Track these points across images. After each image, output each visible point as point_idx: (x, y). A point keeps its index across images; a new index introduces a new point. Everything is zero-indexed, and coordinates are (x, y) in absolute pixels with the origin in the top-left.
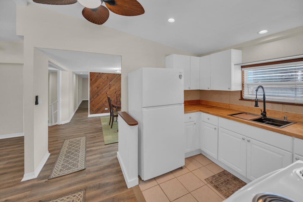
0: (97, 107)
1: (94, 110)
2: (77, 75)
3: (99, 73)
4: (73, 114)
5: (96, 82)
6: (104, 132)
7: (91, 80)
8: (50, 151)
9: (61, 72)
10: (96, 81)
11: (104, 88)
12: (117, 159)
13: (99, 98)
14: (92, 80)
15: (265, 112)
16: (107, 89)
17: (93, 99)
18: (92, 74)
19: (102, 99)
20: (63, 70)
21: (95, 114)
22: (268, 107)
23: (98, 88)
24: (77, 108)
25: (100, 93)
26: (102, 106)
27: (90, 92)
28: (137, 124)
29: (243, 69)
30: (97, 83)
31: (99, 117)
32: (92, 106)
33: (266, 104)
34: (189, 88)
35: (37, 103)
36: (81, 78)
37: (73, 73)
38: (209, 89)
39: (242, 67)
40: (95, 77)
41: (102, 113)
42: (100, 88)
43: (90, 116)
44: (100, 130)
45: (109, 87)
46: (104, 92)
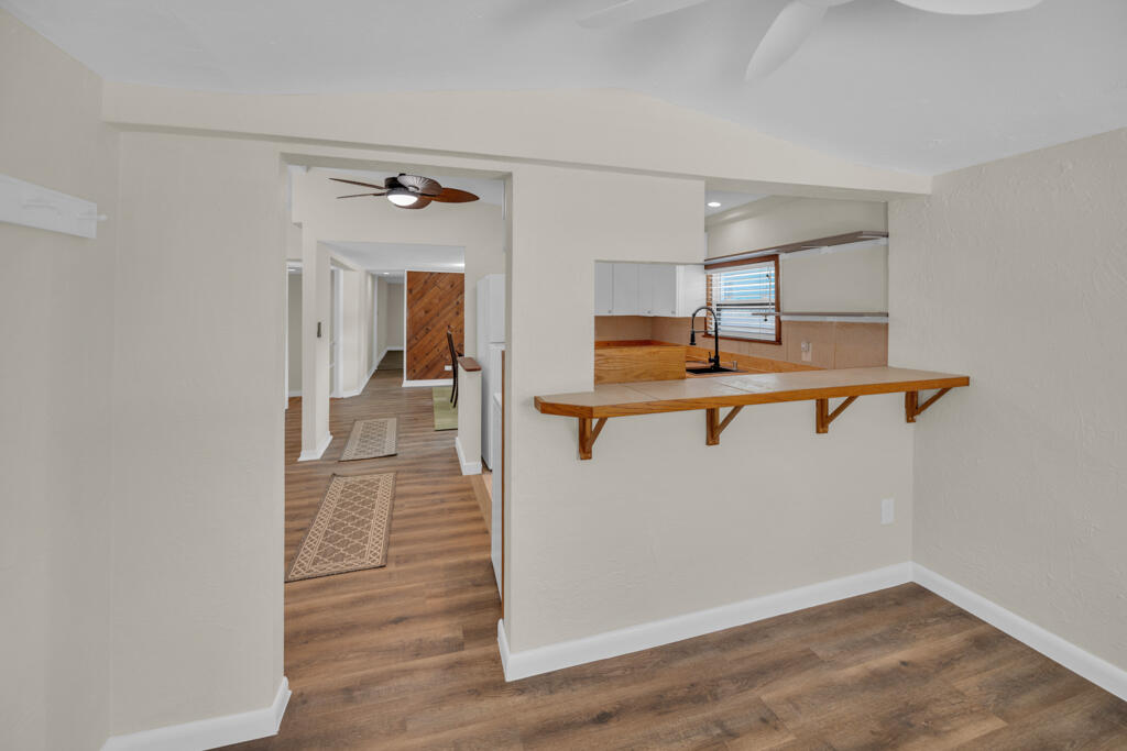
0: (425, 363)
1: (417, 371)
2: (373, 276)
3: (432, 273)
4: (367, 380)
5: (422, 296)
6: (436, 413)
7: (410, 291)
8: (332, 434)
9: (342, 272)
10: (423, 294)
11: (444, 312)
12: (455, 449)
13: (429, 338)
14: (414, 292)
15: (717, 357)
16: (450, 315)
17: (414, 341)
18: (413, 276)
19: (436, 342)
20: (346, 268)
21: (420, 379)
22: (724, 347)
23: (426, 312)
24: (375, 368)
25: (433, 326)
26: (439, 361)
27: (408, 321)
28: (479, 370)
29: (709, 272)
30: (426, 300)
31: (431, 388)
32: (413, 358)
33: (720, 341)
34: (610, 312)
35: (319, 335)
36: (386, 285)
37: (367, 272)
38: (652, 315)
39: (707, 267)
40: (420, 283)
41: (437, 378)
42: (433, 312)
43: (407, 384)
44: (430, 410)
45: (455, 310)
46: (442, 323)
